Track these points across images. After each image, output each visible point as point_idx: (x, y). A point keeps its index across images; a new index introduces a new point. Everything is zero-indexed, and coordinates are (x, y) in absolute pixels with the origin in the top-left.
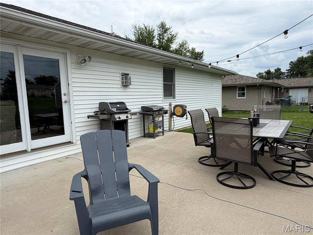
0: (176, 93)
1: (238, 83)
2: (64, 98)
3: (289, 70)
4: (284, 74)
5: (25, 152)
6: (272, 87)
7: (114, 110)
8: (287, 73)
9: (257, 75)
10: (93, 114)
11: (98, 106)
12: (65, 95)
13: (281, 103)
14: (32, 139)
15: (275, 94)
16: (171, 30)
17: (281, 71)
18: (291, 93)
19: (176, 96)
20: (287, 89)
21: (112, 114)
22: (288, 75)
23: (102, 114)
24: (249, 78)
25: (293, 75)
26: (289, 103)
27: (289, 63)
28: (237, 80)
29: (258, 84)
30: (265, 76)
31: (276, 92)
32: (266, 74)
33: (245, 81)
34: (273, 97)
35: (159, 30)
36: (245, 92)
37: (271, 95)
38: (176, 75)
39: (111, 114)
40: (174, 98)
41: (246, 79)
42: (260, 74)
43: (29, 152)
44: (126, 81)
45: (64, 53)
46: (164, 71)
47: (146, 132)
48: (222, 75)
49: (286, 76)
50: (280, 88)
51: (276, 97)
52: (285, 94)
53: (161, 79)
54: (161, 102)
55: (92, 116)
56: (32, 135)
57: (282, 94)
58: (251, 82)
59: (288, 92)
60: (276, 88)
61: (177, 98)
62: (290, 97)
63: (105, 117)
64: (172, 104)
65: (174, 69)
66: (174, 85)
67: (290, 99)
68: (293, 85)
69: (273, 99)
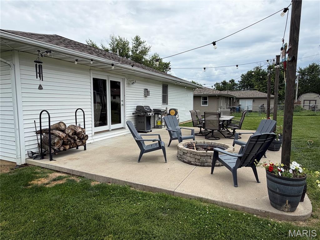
0: (168, 101)
1: (202, 93)
2: (122, 103)
3: (241, 81)
4: (237, 85)
5: (108, 131)
6: (227, 97)
8: (239, 84)
9: (215, 85)
10: (135, 112)
11: (136, 108)
12: (122, 101)
13: (234, 110)
14: (112, 124)
15: (229, 103)
16: (145, 44)
17: (234, 82)
18: (241, 102)
20: (238, 99)
22: (240, 86)
23: (141, 112)
24: (210, 90)
25: (244, 86)
26: (239, 110)
27: (241, 76)
28: (202, 91)
29: (217, 95)
30: (221, 86)
31: (229, 102)
32: (222, 84)
33: (207, 92)
34: (228, 105)
35: (134, 43)
36: (207, 100)
37: (226, 104)
38: (169, 89)
39: (145, 112)
40: (167, 104)
41: (208, 91)
42: (217, 84)
43: (110, 131)
44: (147, 94)
45: (122, 79)
46: (163, 87)
47: (156, 125)
48: (193, 88)
49: (238, 87)
50: (233, 98)
51: (230, 105)
52: (237, 103)
53: (161, 92)
54: (161, 107)
55: (134, 113)
56: (112, 122)
57: (234, 103)
58: (212, 93)
59: (238, 101)
60: (230, 98)
61: (169, 104)
62: (240, 105)
64: (168, 108)
65: (167, 85)
66: (167, 95)
67: (240, 107)
68: (242, 96)
69: (228, 107)
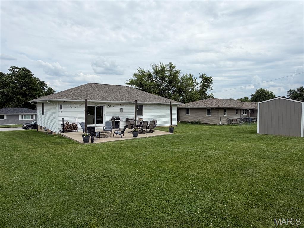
0: (143, 114)
2: (104, 115)
7: (116, 119)
11: (112, 117)
19: (143, 115)
21: (115, 120)
23: (113, 119)
37: (238, 114)
44: (121, 110)
55: (110, 120)
56: (97, 123)
63: (113, 120)
65: (143, 105)
